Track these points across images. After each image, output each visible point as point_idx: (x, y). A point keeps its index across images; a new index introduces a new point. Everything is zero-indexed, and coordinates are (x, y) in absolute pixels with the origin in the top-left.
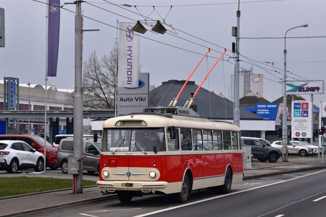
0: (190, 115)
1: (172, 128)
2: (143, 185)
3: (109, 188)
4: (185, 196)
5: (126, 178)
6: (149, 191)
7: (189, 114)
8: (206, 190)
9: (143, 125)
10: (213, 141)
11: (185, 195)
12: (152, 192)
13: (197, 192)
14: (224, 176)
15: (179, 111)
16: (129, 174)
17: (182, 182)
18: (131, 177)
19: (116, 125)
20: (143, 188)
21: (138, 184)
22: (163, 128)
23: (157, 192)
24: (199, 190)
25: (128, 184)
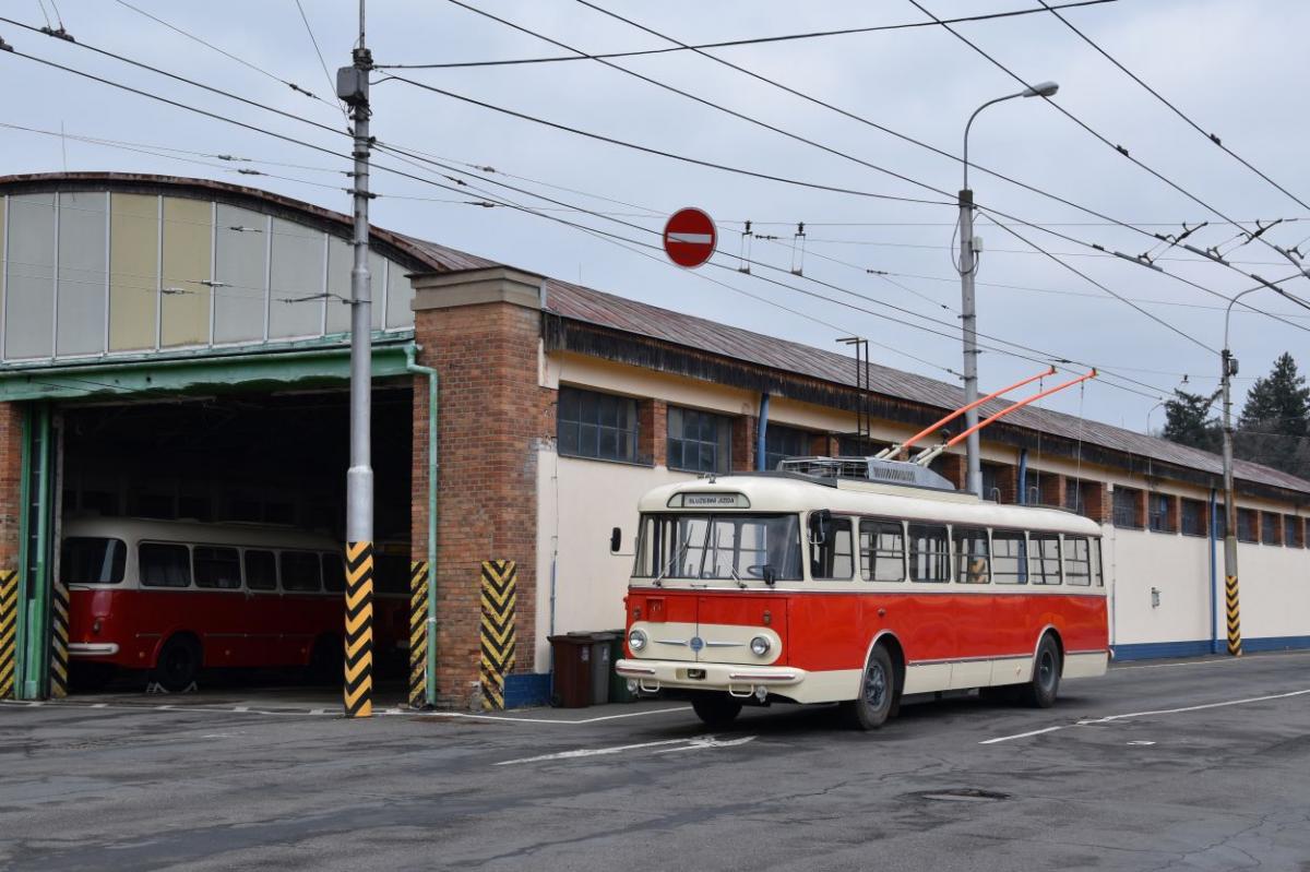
0: (919, 482)
1: (821, 515)
2: (733, 675)
3: (645, 680)
4: (876, 712)
5: (689, 653)
6: (748, 693)
7: (913, 479)
8: (976, 693)
9: (738, 505)
10: (988, 559)
11: (877, 709)
12: (758, 695)
13: (933, 699)
14: (1031, 657)
15: (876, 470)
16: (697, 644)
17: (861, 670)
18: (704, 653)
19: (671, 504)
20: (734, 685)
21: (719, 672)
22: (797, 514)
23: (772, 698)
24: (938, 694)
25: (695, 671)
